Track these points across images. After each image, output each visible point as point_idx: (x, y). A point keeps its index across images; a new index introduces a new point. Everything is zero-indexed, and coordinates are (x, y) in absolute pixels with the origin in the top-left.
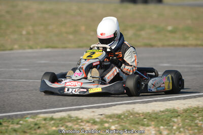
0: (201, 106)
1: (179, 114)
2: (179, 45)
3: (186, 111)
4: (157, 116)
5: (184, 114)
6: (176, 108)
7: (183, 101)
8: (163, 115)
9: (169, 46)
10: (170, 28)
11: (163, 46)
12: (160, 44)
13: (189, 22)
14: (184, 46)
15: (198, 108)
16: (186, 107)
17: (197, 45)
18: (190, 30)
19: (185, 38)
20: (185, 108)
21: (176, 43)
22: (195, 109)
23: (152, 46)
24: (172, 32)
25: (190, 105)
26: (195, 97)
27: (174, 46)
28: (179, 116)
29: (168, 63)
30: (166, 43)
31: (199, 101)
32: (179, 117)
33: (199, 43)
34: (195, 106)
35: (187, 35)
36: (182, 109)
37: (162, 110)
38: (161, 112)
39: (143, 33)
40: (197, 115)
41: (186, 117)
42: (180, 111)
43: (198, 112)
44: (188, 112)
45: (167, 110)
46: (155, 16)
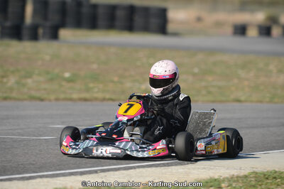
6: (69, 188)
7: (79, 178)
10: (67, 75)
11: (57, 99)
12: (52, 97)
13: (95, 66)
14: (86, 100)
17: (104, 99)
18: (95, 78)
19: (88, 90)
21: (75, 96)
23: (42, 100)
24: (69, 80)
29: (63, 123)
30: (62, 96)
33: (108, 96)
35: (91, 85)
39: (29, 81)
46: (47, 58)
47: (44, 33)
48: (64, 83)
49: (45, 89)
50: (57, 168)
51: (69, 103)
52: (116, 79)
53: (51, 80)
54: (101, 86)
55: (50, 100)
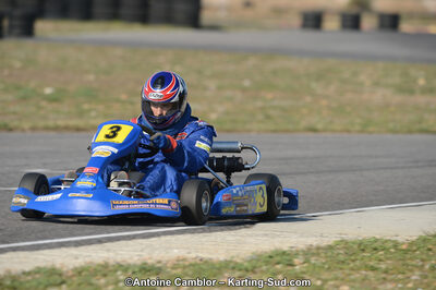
0: (111, 262)
1: (64, 278)
2: (67, 128)
3: (79, 272)
4: (16, 284)
5: (75, 279)
6: (58, 266)
7: (73, 251)
8: (28, 282)
9: (47, 128)
10: (48, 91)
11: (33, 129)
12: (26, 125)
13: (91, 77)
14: (78, 129)
15: (105, 266)
16: (79, 263)
18: (92, 95)
19: (81, 114)
20: (77, 265)
21: (61, 123)
22: (100, 268)
23: (11, 130)
24: (52, 99)
25: (88, 260)
26: (100, 241)
27: (56, 129)
28: (63, 282)
30: (41, 124)
31: (108, 250)
32: (64, 286)
34: (101, 261)
35: (86, 106)
36: (71, 267)
37: (27, 269)
38: (24, 273)
40: (103, 281)
41: (79, 285)
42: (67, 272)
43: (105, 275)
44: (83, 274)
45: (38, 271)
46: (18, 64)
47: (11, 27)
48: (44, 103)
49: (14, 113)
50: (39, 235)
51: (52, 134)
52: (123, 97)
53: (24, 99)
54: (101, 107)
55: (23, 130)
